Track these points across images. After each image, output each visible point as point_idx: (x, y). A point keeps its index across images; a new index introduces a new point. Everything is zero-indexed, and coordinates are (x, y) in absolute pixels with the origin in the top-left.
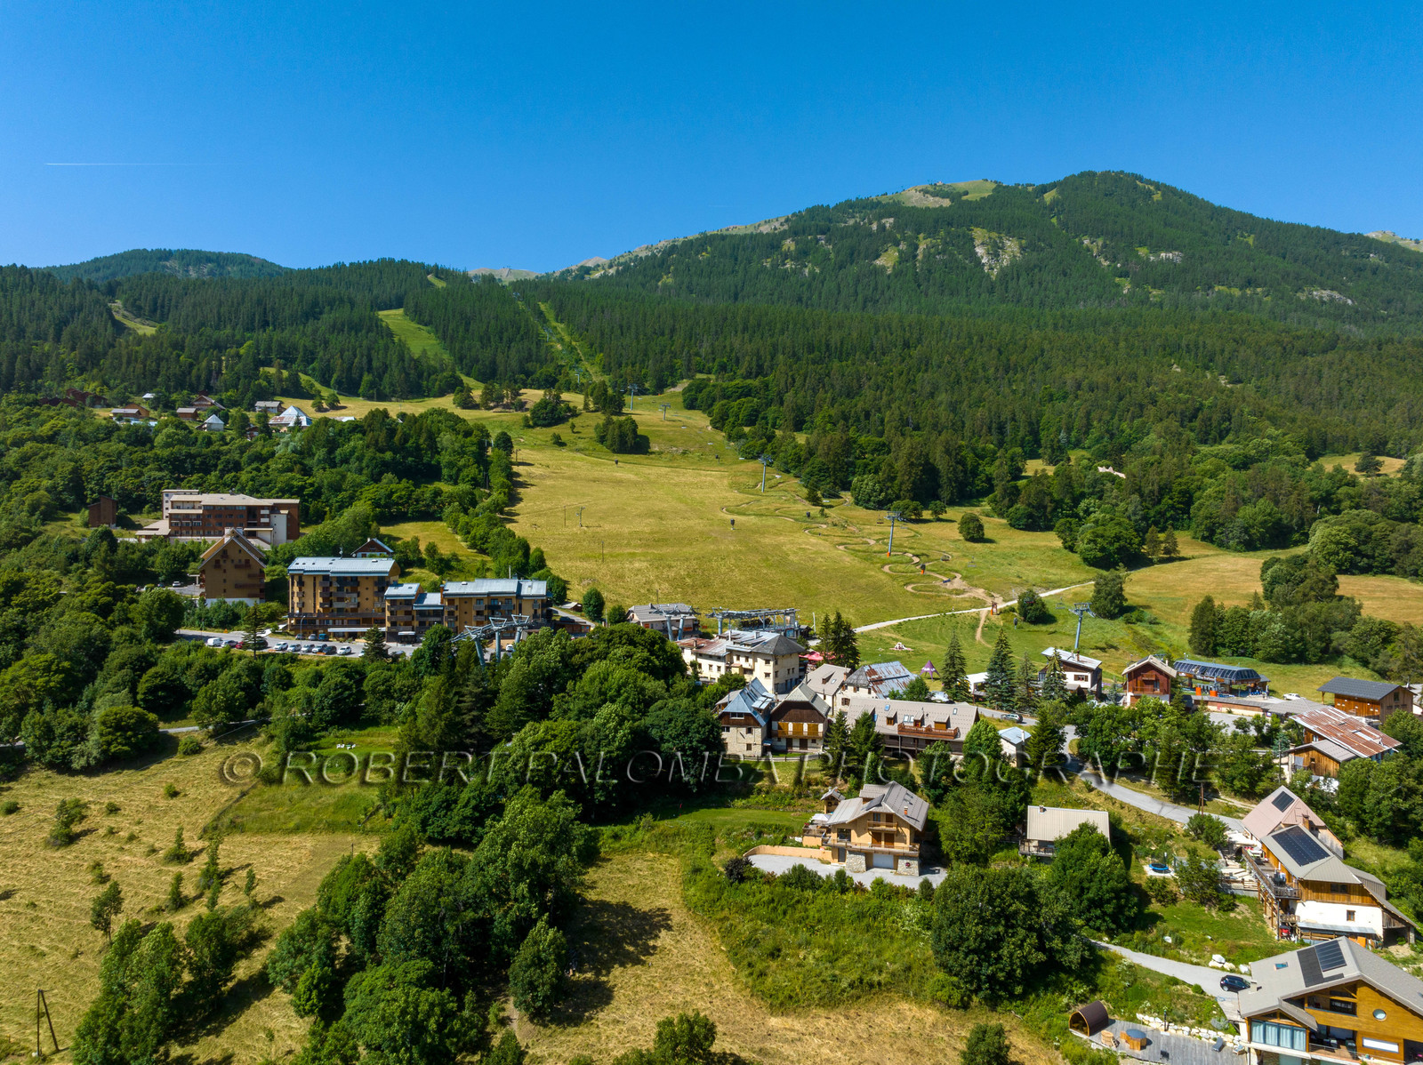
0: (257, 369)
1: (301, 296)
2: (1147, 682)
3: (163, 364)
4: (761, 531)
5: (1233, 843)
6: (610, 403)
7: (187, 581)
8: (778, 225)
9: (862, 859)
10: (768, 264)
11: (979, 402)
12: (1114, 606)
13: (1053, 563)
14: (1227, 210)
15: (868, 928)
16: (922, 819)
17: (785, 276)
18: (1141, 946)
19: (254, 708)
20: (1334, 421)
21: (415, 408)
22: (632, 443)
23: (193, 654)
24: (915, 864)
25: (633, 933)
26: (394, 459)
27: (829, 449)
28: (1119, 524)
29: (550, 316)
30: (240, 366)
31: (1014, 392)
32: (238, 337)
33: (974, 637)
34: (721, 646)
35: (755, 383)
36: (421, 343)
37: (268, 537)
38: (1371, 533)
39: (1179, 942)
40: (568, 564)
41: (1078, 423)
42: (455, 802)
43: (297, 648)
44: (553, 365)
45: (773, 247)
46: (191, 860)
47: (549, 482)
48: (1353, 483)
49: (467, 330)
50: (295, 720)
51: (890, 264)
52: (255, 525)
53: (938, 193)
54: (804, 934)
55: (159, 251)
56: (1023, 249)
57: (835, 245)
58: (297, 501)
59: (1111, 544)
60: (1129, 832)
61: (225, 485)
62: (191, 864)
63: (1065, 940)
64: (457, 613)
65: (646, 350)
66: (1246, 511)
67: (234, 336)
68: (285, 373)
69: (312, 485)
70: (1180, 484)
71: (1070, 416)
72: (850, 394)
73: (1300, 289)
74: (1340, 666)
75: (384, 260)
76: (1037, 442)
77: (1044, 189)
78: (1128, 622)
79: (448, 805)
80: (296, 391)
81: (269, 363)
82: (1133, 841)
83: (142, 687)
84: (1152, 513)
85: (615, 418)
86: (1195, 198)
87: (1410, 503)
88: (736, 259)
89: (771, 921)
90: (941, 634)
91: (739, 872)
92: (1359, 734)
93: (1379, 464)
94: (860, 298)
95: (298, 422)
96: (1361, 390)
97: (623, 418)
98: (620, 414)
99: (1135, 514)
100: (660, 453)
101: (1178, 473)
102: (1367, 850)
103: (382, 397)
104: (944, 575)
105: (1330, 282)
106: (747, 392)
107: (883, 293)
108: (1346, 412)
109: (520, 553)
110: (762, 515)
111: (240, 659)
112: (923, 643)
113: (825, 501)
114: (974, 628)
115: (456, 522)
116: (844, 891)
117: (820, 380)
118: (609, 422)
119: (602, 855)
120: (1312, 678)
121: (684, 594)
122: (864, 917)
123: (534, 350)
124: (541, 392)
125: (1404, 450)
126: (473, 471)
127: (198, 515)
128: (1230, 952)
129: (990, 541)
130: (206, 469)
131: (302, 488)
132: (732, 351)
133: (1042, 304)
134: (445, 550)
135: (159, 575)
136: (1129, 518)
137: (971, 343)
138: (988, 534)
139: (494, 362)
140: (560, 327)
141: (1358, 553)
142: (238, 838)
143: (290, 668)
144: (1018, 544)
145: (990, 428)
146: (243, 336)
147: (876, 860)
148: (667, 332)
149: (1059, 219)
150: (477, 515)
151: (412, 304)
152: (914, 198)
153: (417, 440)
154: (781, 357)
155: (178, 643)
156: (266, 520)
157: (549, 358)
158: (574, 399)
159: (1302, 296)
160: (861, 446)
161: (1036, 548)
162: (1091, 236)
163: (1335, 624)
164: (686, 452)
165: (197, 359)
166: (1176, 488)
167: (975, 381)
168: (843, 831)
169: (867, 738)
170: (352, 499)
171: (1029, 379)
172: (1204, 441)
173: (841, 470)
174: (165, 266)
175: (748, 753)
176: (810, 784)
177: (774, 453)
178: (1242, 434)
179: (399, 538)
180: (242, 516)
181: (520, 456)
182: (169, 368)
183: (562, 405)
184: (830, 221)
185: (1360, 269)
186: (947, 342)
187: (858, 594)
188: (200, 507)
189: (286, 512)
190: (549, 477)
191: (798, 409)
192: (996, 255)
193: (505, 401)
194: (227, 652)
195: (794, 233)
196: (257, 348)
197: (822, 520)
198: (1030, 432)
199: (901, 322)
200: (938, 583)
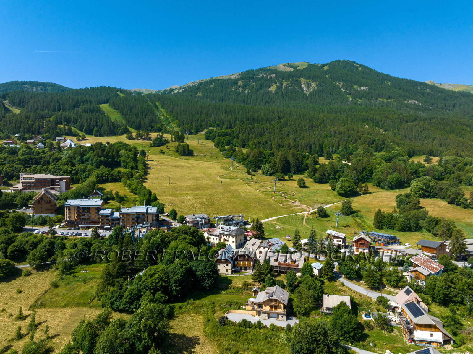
0: (57, 126)
1: (73, 99)
2: (361, 244)
3: (22, 124)
4: (231, 184)
5: (392, 306)
6: (180, 138)
7: (28, 207)
8: (236, 76)
9: (266, 315)
10: (233, 89)
11: (303, 138)
12: (348, 211)
13: (328, 195)
14: (382, 74)
15: (269, 342)
16: (287, 300)
17: (239, 93)
18: (362, 347)
19: (51, 258)
20: (417, 145)
21: (113, 140)
22: (187, 152)
23: (29, 238)
24: (285, 317)
25: (186, 346)
26: (104, 160)
27: (254, 155)
28: (350, 182)
29: (160, 107)
30: (50, 125)
31: (314, 134)
32: (50, 114)
33: (303, 223)
34: (218, 231)
35: (229, 131)
36: (115, 116)
37: (59, 190)
38: (430, 185)
39: (375, 345)
40: (165, 198)
41: (335, 145)
42: (123, 296)
43: (67, 234)
44: (161, 124)
45: (235, 83)
46: (25, 319)
47: (159, 167)
48: (423, 167)
49: (131, 112)
50: (66, 262)
51: (274, 90)
52: (54, 185)
53: (289, 66)
54: (246, 346)
55: (22, 81)
56: (317, 85)
57: (255, 83)
58: (69, 177)
59: (347, 189)
60: (357, 302)
61: (43, 170)
62: (25, 321)
63: (337, 348)
64: (125, 220)
65: (192, 119)
66: (390, 177)
67: (48, 113)
68: (67, 127)
69: (75, 170)
70: (369, 167)
71: (333, 143)
72: (261, 135)
73: (405, 100)
74: (422, 232)
75: (102, 86)
76: (322, 151)
77: (324, 65)
78: (353, 217)
79: (120, 297)
80: (71, 134)
81: (61, 123)
82: (358, 306)
83: (9, 251)
84: (360, 177)
85: (181, 144)
86: (372, 69)
87: (441, 174)
88: (223, 87)
89: (235, 340)
90: (291, 222)
91: (224, 321)
92: (431, 264)
93: (431, 159)
94: (264, 101)
95: (71, 145)
96: (425, 134)
97: (184, 144)
98: (183, 142)
99: (354, 178)
100: (197, 156)
101: (368, 163)
102: (436, 308)
103: (101, 136)
104: (293, 200)
105: (414, 98)
106: (226, 134)
107: (271, 100)
108: (420, 142)
109: (148, 195)
110: (231, 179)
111: (46, 238)
112: (286, 226)
113: (252, 173)
114: (303, 219)
115: (126, 183)
116: (260, 328)
117: (251, 130)
118: (179, 145)
119: (175, 315)
120: (413, 237)
121: (205, 208)
122: (267, 338)
123: (154, 119)
124: (156, 134)
125: (438, 154)
126: (132, 164)
127: (33, 182)
128: (392, 349)
129: (307, 187)
130: (37, 164)
131: (71, 171)
132: (221, 120)
133: (323, 104)
134: (122, 194)
135: (18, 205)
136: (353, 179)
137: (300, 118)
138: (307, 185)
139: (140, 123)
140: (163, 110)
141: (426, 191)
142: (43, 310)
143: (64, 242)
144: (316, 188)
145: (307, 147)
146: (52, 114)
147: (271, 315)
148: (199, 113)
149: (328, 76)
150: (133, 180)
151: (111, 103)
152: (281, 68)
153: (112, 153)
154: (238, 122)
155: (24, 233)
156: (58, 184)
157: (159, 121)
158: (167, 136)
159: (406, 102)
160: (264, 154)
161: (323, 190)
162: (339, 81)
163: (420, 218)
164: (206, 156)
165: (35, 122)
166: (368, 169)
167: (302, 131)
168: (260, 305)
169: (268, 268)
170: (89, 175)
171: (319, 130)
172: (376, 151)
173: (258, 162)
174: (24, 87)
175: (227, 273)
176: (248, 285)
177: (235, 156)
178: (388, 149)
179: (106, 189)
180: (49, 182)
181: (148, 157)
182: (24, 126)
183: (163, 139)
184: (254, 75)
185: (424, 94)
186: (293, 117)
187: (264, 207)
188: (34, 179)
189: (65, 180)
190: (159, 165)
191: (244, 140)
192: (308, 87)
193: (144, 137)
194: (42, 236)
195: (242, 79)
196: (57, 118)
197: (252, 180)
198: (320, 148)
199: (278, 110)
200: (291, 203)
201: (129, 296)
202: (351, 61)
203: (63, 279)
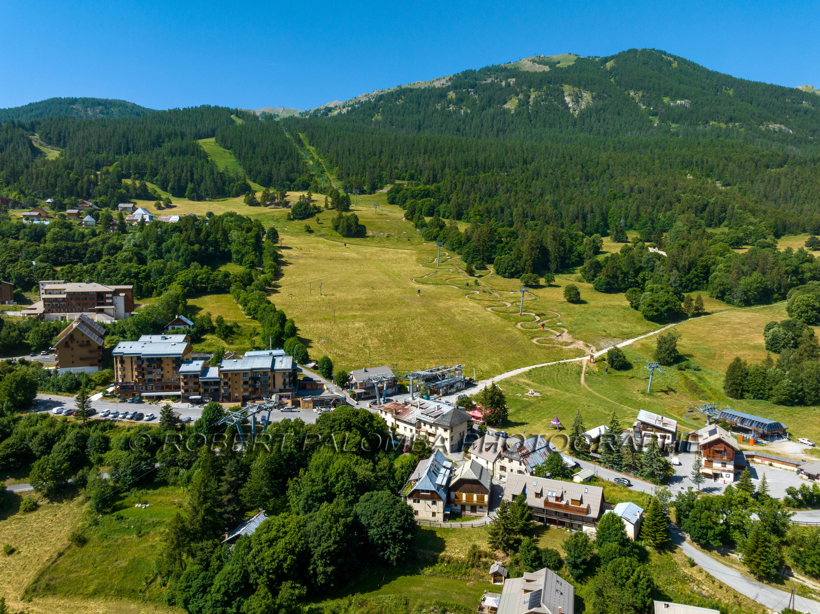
0: (120, 182)
1: (150, 131)
2: (718, 452)
3: (59, 179)
4: (436, 297)
6: (342, 203)
7: (49, 352)
8: (444, 82)
10: (439, 107)
11: (570, 201)
12: (670, 357)
13: (625, 319)
14: (716, 73)
16: (571, 611)
17: (449, 114)
20: (789, 212)
21: (219, 208)
22: (355, 231)
23: (39, 425)
26: (200, 249)
27: (480, 237)
28: (667, 291)
29: (306, 142)
30: (109, 179)
31: (592, 193)
32: (111, 158)
33: (579, 381)
34: (413, 414)
35: (431, 187)
36: (225, 161)
37: (112, 312)
40: (312, 325)
41: (632, 214)
42: (210, 586)
43: (117, 414)
44: (307, 175)
45: (442, 97)
47: (302, 261)
48: (811, 260)
49: (254, 153)
50: (105, 483)
51: (513, 107)
52: (103, 304)
53: (542, 62)
55: (69, 99)
56: (593, 98)
57: (479, 95)
58: (132, 286)
59: (662, 306)
64: (230, 383)
65: (364, 165)
66: (744, 281)
67: (108, 157)
68: (138, 183)
69: (144, 271)
70: (702, 261)
71: (627, 209)
72: (490, 195)
73: (762, 123)
75: (204, 106)
76: (607, 226)
77: (606, 60)
78: (680, 369)
79: (204, 588)
80: (145, 195)
81: (128, 176)
84: (684, 280)
85: (344, 214)
86: (698, 66)
88: (419, 104)
90: (557, 379)
94: (495, 129)
95: (143, 220)
96: (805, 192)
97: (349, 214)
98: (347, 210)
99: (675, 282)
100: (373, 237)
101: (700, 253)
103: (200, 198)
105: (779, 119)
106: (427, 194)
107: (509, 126)
108: (796, 206)
109: (278, 325)
110: (437, 284)
111: (73, 427)
112: (547, 388)
113: (477, 272)
114: (579, 373)
115: (238, 296)
117: (472, 186)
118: (340, 217)
120: (810, 419)
121: (388, 347)
123: (295, 165)
124: (298, 194)
126: (251, 257)
127: (63, 299)
129: (584, 302)
131: (138, 274)
132: (417, 166)
133: (606, 134)
134: (229, 320)
136: (671, 285)
137: (565, 161)
138: (583, 297)
139: (271, 174)
140: (312, 149)
142: (50, 600)
143: (107, 434)
144: (600, 304)
145: (577, 218)
146: (114, 158)
148: (377, 153)
149: (615, 79)
150: (252, 291)
151: (220, 136)
152: (527, 65)
153: (216, 235)
154: (447, 170)
156: (110, 301)
157: (305, 170)
158: (319, 199)
159: (763, 128)
160: (499, 233)
161: (613, 307)
162: (635, 90)
164: (390, 237)
165: (81, 175)
166: (699, 263)
167: (568, 186)
170: (170, 281)
171: (601, 185)
172: (709, 226)
173: (487, 251)
174: (73, 108)
175: (433, 519)
176: (480, 557)
177: (444, 238)
178: (733, 221)
179: (201, 309)
180: (93, 299)
181: (283, 241)
182: (62, 182)
183: (311, 204)
184: (476, 79)
185: (797, 111)
186: (550, 160)
187: (501, 346)
188: (65, 293)
189: (123, 294)
190: (302, 257)
191: (459, 205)
192: (578, 102)
193: (276, 201)
194: (65, 421)
195: (455, 87)
196: (121, 166)
197: (476, 287)
198: (602, 220)
199: (521, 146)
200: (553, 337)
201: (223, 590)
202: (657, 51)
203: (96, 523)
